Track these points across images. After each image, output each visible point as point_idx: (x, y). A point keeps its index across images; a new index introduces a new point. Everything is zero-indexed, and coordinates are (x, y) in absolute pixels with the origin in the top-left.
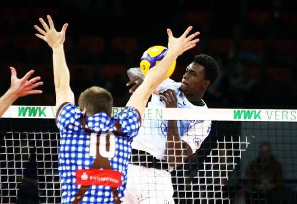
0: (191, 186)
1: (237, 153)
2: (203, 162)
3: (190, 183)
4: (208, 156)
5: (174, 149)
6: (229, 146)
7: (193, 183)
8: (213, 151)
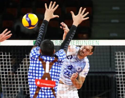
0: (14, 75)
2: (19, 64)
3: (14, 74)
4: (22, 62)
5: (6, 59)
7: (15, 74)
8: (24, 59)
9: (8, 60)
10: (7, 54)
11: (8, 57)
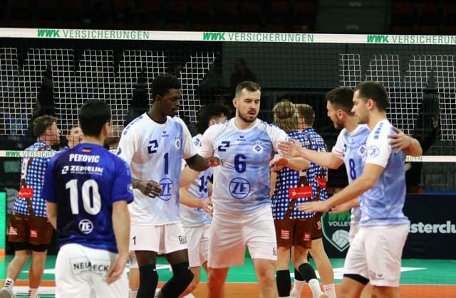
1: (206, 66)
4: (184, 68)
6: (200, 60)
8: (187, 64)
9: (161, 65)
10: (160, 54)
11: (160, 60)
